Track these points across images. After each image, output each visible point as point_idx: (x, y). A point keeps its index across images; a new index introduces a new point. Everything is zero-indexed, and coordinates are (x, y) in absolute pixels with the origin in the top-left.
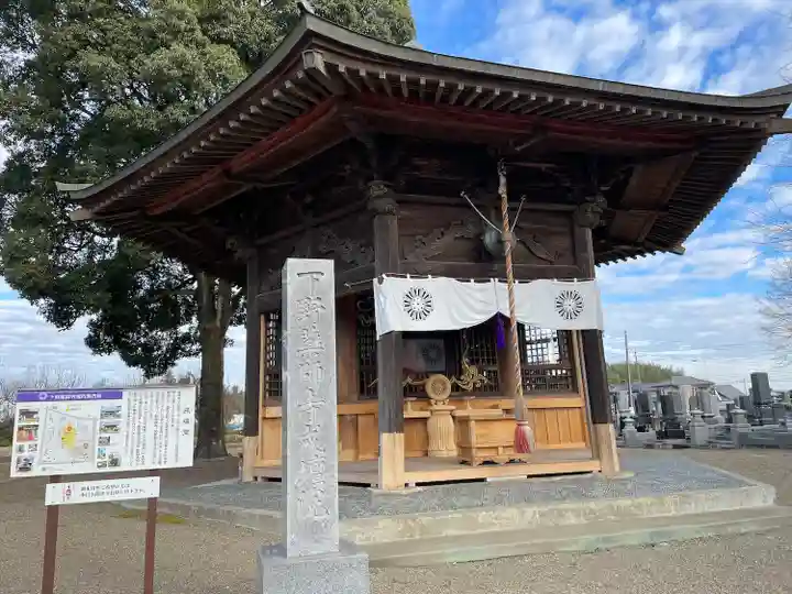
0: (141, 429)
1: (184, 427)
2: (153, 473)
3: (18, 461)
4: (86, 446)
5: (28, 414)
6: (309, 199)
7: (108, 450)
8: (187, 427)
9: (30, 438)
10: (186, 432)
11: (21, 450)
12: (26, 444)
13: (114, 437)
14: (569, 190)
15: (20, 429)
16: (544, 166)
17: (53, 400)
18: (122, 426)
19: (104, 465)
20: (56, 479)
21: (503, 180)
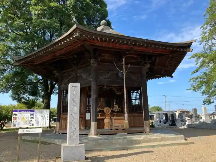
0: (38, 118)
1: (47, 118)
2: (41, 127)
3: (13, 124)
4: (27, 122)
5: (15, 115)
6: (75, 62)
7: (32, 122)
8: (48, 118)
9: (16, 120)
10: (47, 119)
11: (13, 122)
12: (15, 121)
13: (33, 120)
14: (141, 62)
15: (14, 118)
16: (134, 56)
17: (20, 112)
18: (34, 118)
19: (30, 126)
20: (20, 128)
21: (124, 60)
